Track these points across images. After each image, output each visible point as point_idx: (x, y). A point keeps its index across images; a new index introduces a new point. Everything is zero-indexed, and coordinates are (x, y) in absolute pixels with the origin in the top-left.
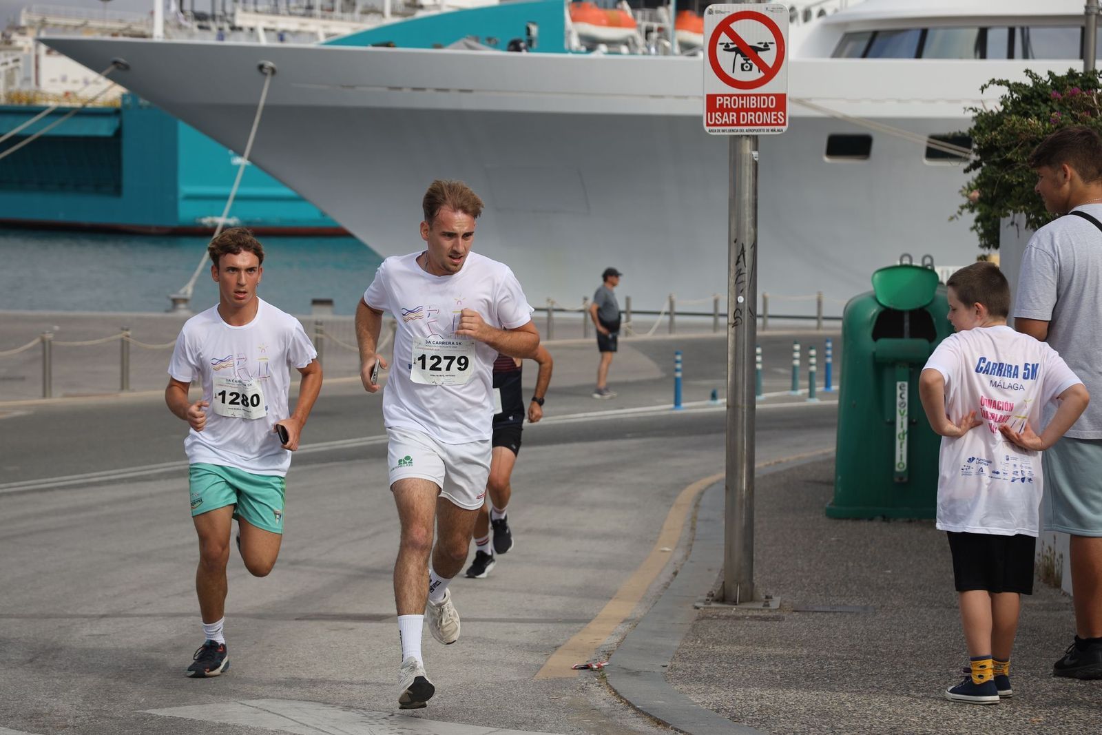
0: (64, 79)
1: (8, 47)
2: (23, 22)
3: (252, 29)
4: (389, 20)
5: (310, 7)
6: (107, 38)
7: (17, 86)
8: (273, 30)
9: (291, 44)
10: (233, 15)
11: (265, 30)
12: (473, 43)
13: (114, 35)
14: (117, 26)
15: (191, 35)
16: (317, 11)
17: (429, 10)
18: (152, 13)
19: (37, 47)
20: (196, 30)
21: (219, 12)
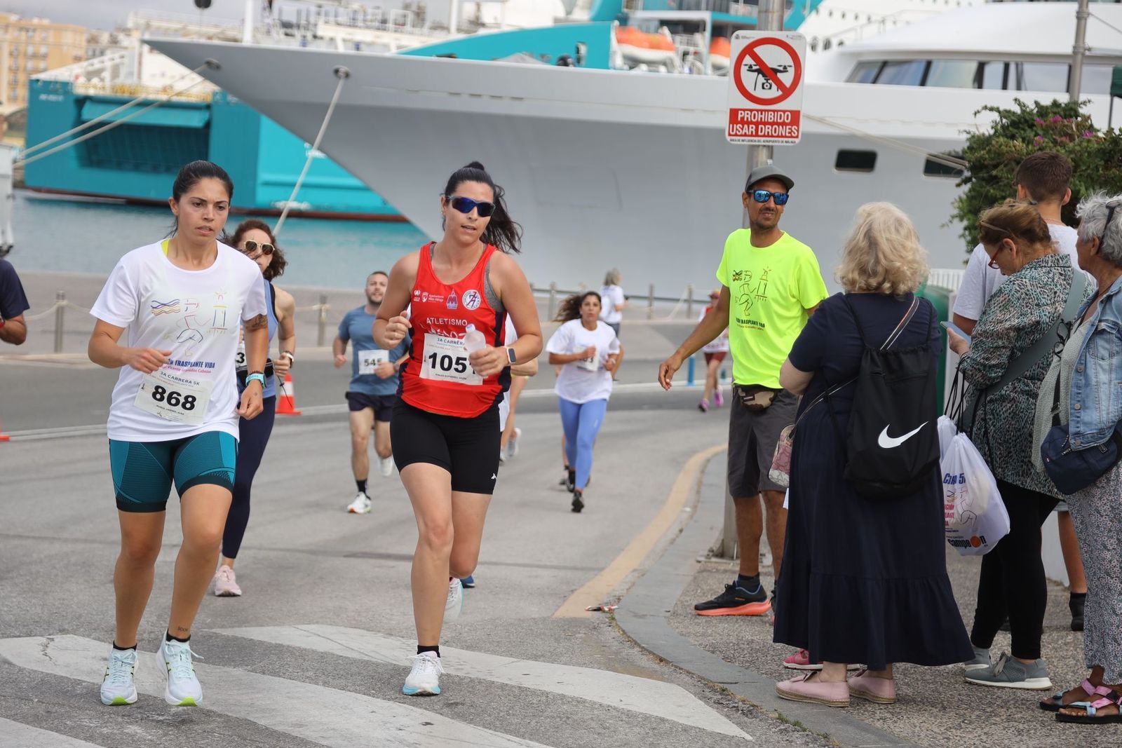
0: (163, 75)
1: (114, 45)
2: (130, 24)
3: (332, 39)
4: (455, 36)
5: (384, 22)
6: (203, 41)
7: (121, 80)
8: (350, 41)
9: (365, 52)
10: (316, 25)
11: (344, 40)
12: (527, 58)
13: (210, 38)
14: (212, 31)
15: (278, 42)
16: (390, 25)
17: (491, 27)
18: (243, 21)
19: (141, 47)
20: (282, 37)
21: (303, 22)
